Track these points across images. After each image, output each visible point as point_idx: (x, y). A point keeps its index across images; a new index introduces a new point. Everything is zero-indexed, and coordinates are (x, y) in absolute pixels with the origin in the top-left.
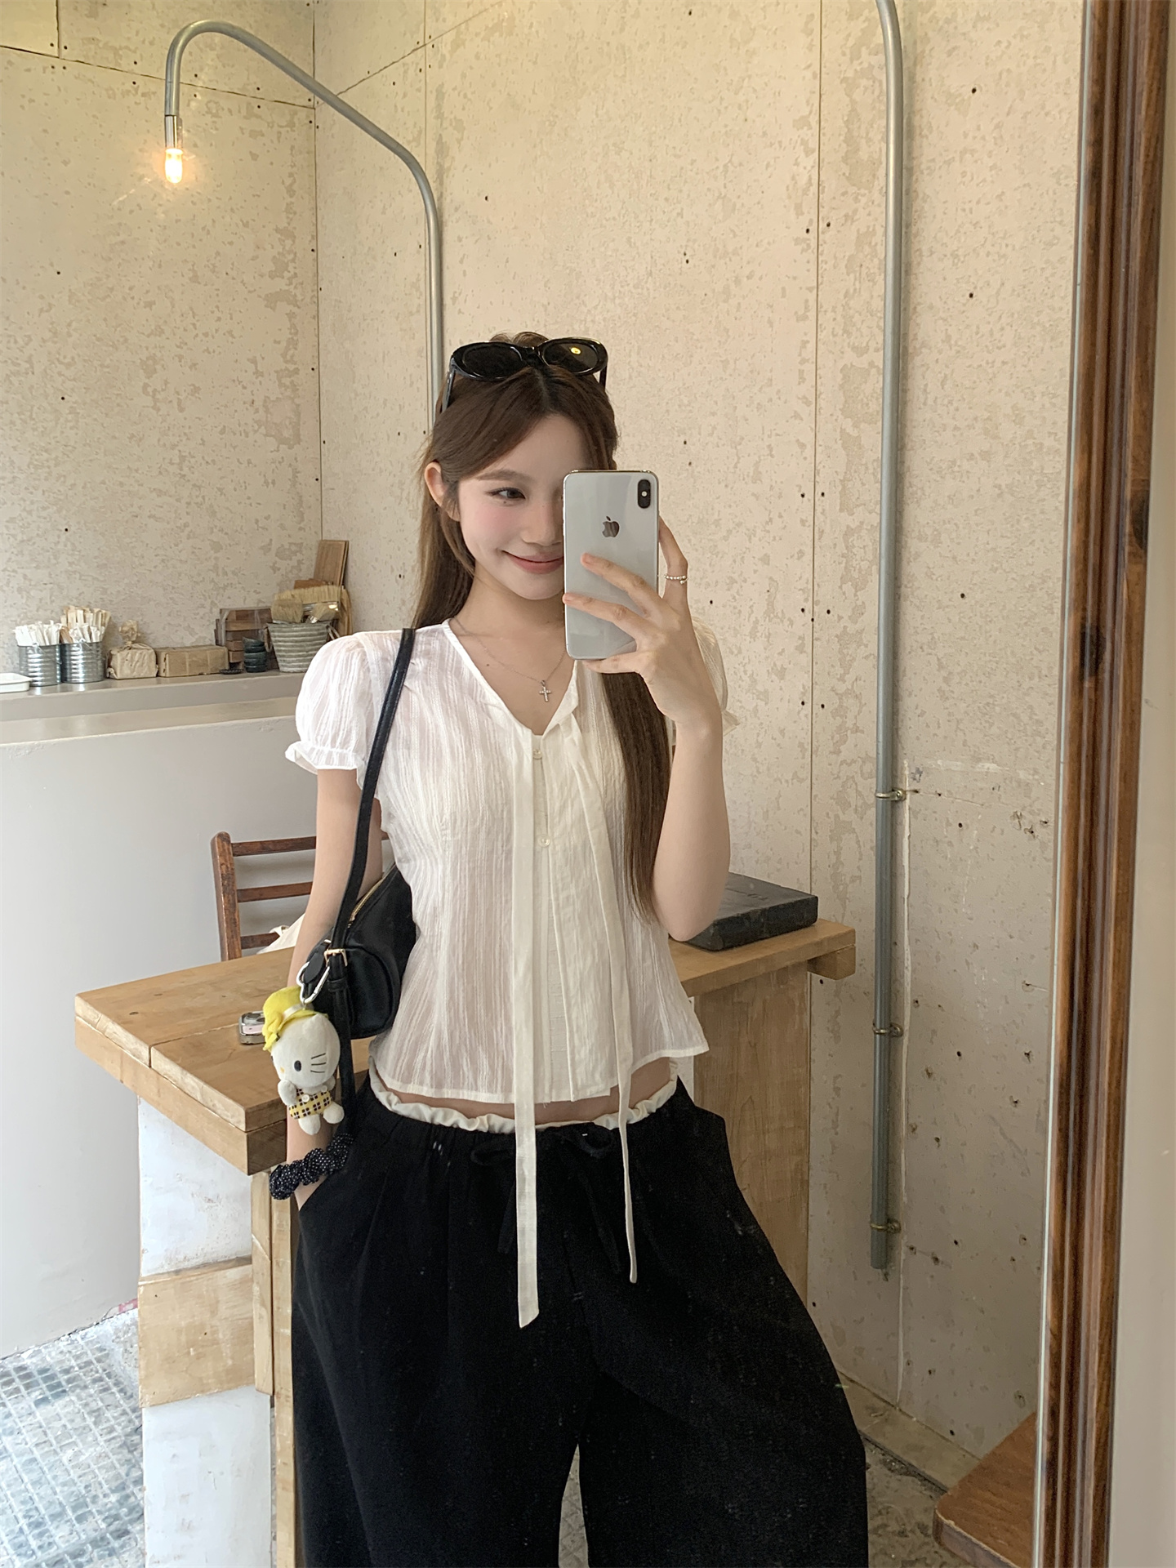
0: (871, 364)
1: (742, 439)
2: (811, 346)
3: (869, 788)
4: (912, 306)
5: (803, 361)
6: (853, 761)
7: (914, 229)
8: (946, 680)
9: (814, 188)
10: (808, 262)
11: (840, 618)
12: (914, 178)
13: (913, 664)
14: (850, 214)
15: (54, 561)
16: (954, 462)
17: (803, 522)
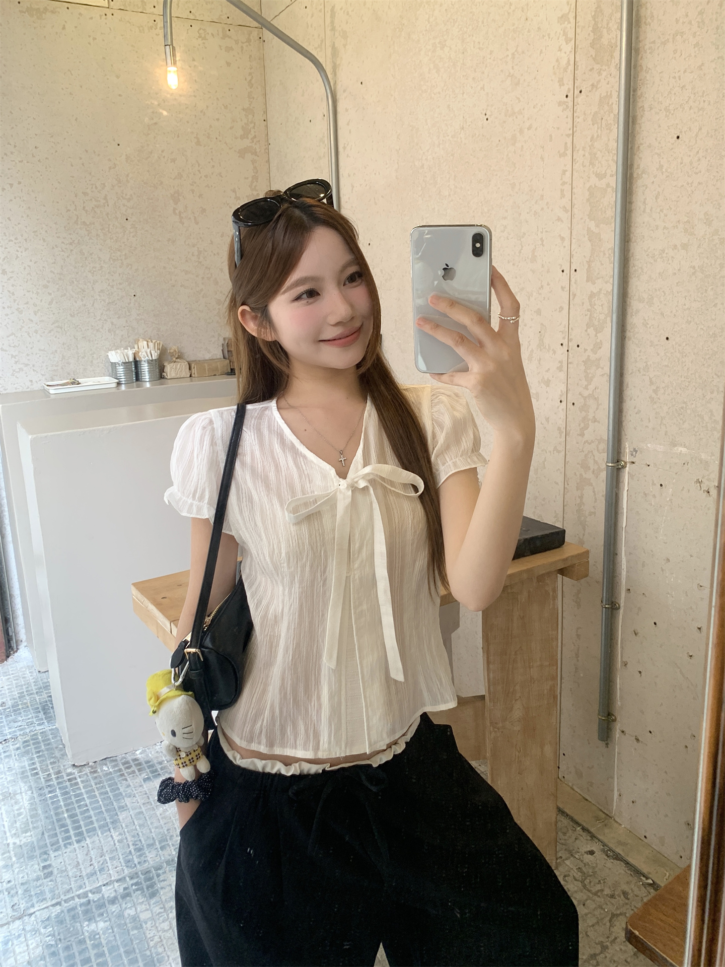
0: (608, 185)
1: (524, 234)
2: (568, 174)
3: (602, 459)
4: (636, 146)
5: (564, 183)
6: (592, 442)
7: (639, 93)
8: (655, 391)
9: (571, 68)
10: (567, 117)
11: (586, 350)
12: (640, 56)
13: (633, 381)
14: (595, 84)
15: (128, 314)
16: (663, 251)
17: (563, 288)
